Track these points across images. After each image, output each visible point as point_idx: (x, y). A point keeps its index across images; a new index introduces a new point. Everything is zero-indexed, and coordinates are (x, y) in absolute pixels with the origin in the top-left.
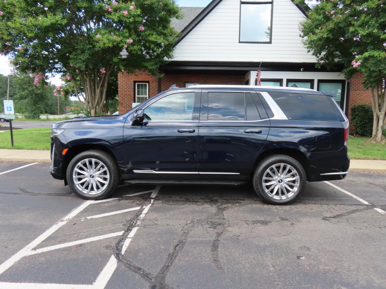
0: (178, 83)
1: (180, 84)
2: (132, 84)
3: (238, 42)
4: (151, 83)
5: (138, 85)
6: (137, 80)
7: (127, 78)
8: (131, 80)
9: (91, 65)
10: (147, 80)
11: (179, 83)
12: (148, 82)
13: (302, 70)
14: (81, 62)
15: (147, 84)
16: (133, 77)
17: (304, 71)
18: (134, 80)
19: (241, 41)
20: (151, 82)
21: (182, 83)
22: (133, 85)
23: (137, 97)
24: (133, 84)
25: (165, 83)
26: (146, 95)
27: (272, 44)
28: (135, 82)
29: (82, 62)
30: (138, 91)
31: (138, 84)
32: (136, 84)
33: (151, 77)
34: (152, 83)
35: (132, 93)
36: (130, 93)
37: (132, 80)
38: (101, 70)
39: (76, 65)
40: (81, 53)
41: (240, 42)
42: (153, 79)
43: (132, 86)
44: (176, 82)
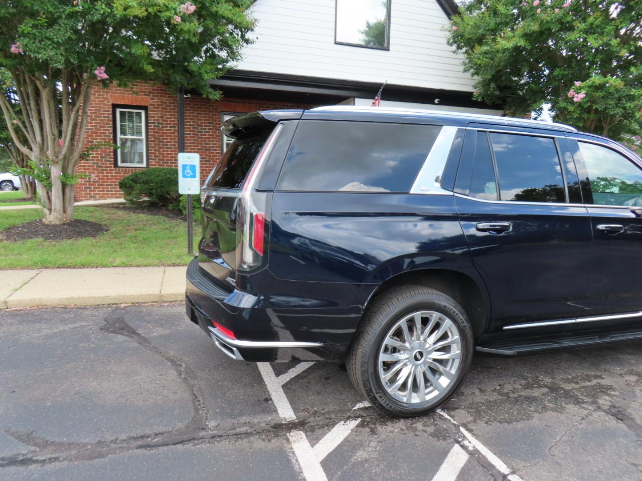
0: (209, 114)
1: (213, 115)
2: (109, 111)
3: (333, 42)
4: (151, 111)
5: (122, 114)
7: (96, 96)
8: (106, 103)
9: (74, 58)
10: (143, 105)
12: (145, 108)
13: (438, 101)
14: (51, 47)
15: (143, 112)
16: (111, 96)
17: (440, 103)
18: (114, 103)
19: (338, 40)
20: (151, 108)
21: (217, 114)
22: (111, 113)
23: (121, 139)
24: (111, 110)
26: (141, 136)
27: (389, 52)
28: (115, 106)
29: (54, 47)
30: (121, 126)
31: (121, 112)
32: (118, 111)
33: (152, 99)
34: (154, 111)
35: (109, 130)
36: (104, 130)
37: (109, 102)
38: (96, 72)
39: (39, 53)
40: (46, 22)
41: (336, 43)
42: (156, 102)
43: (108, 114)
44: (205, 111)
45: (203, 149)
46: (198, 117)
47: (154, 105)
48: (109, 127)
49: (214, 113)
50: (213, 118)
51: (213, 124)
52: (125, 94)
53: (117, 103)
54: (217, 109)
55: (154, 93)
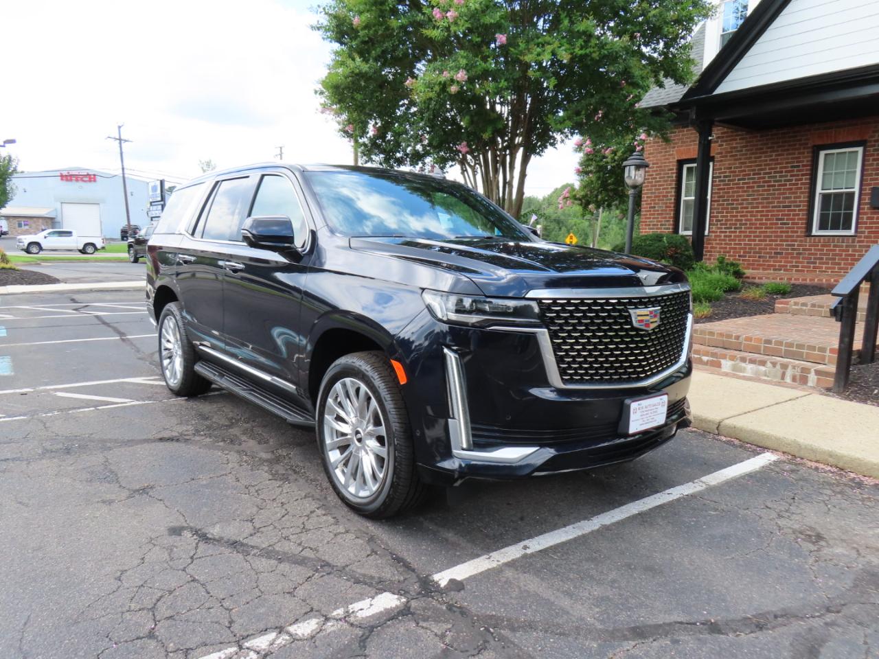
0: (794, 154)
1: (799, 153)
2: (673, 169)
4: (719, 161)
5: (689, 169)
6: (684, 157)
7: (663, 154)
8: (670, 160)
11: (797, 152)
12: (712, 159)
15: (710, 165)
16: (676, 151)
18: (679, 158)
20: (717, 158)
21: (806, 151)
22: (676, 171)
23: (685, 201)
24: (676, 168)
25: (755, 158)
28: (681, 163)
30: (687, 185)
32: (685, 167)
33: (720, 146)
34: (721, 161)
35: (671, 192)
36: (667, 192)
37: (674, 158)
42: (724, 149)
43: (672, 173)
44: (788, 150)
45: (779, 207)
46: (777, 160)
47: (721, 153)
48: (672, 188)
49: (802, 151)
50: (799, 158)
51: (798, 166)
52: (691, 145)
53: (682, 158)
54: (807, 144)
55: (723, 137)
